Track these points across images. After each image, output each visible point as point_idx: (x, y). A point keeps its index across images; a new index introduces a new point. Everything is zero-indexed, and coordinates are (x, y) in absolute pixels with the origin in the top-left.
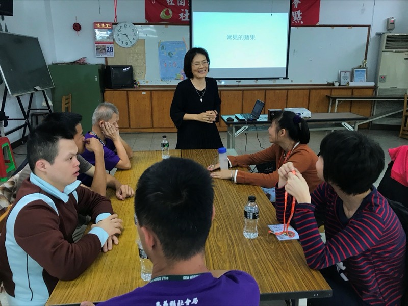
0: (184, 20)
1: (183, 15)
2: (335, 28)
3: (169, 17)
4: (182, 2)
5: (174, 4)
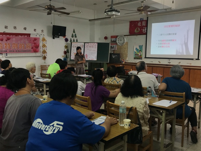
1: (144, 30)
3: (138, 31)
4: (144, 24)
5: (141, 25)
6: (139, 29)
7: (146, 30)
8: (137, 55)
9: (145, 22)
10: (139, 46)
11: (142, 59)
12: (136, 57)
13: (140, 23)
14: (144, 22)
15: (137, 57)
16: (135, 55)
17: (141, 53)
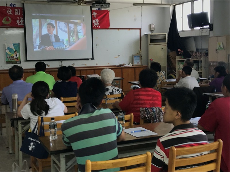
0: (20, 25)
1: (19, 21)
2: (120, 30)
3: (9, 23)
4: (17, 12)
5: (12, 14)
6: (10, 19)
7: (22, 21)
8: (11, 58)
9: (19, 10)
10: (13, 44)
11: (20, 63)
12: (10, 60)
13: (11, 11)
14: (17, 10)
15: (12, 60)
16: (8, 57)
17: (18, 54)
